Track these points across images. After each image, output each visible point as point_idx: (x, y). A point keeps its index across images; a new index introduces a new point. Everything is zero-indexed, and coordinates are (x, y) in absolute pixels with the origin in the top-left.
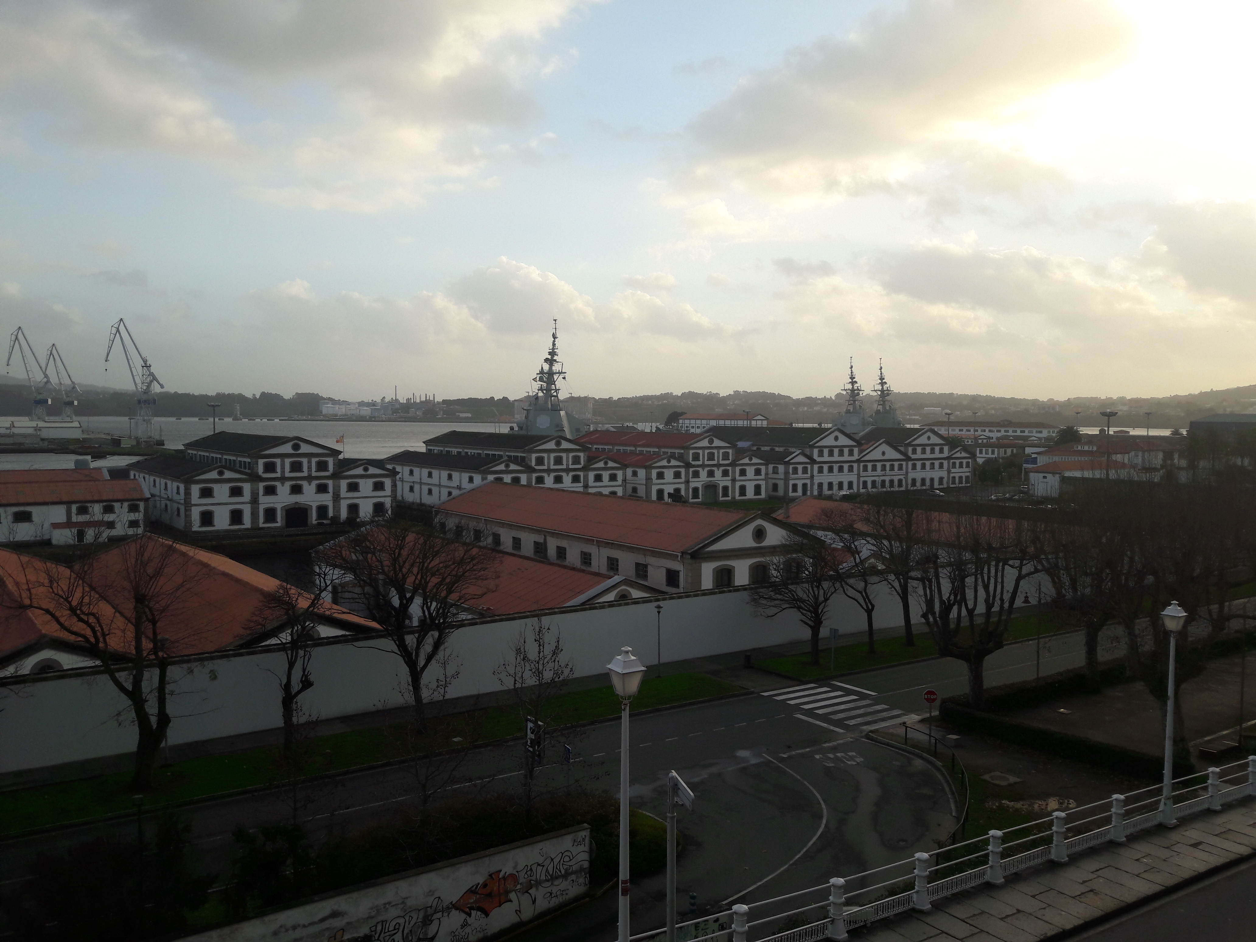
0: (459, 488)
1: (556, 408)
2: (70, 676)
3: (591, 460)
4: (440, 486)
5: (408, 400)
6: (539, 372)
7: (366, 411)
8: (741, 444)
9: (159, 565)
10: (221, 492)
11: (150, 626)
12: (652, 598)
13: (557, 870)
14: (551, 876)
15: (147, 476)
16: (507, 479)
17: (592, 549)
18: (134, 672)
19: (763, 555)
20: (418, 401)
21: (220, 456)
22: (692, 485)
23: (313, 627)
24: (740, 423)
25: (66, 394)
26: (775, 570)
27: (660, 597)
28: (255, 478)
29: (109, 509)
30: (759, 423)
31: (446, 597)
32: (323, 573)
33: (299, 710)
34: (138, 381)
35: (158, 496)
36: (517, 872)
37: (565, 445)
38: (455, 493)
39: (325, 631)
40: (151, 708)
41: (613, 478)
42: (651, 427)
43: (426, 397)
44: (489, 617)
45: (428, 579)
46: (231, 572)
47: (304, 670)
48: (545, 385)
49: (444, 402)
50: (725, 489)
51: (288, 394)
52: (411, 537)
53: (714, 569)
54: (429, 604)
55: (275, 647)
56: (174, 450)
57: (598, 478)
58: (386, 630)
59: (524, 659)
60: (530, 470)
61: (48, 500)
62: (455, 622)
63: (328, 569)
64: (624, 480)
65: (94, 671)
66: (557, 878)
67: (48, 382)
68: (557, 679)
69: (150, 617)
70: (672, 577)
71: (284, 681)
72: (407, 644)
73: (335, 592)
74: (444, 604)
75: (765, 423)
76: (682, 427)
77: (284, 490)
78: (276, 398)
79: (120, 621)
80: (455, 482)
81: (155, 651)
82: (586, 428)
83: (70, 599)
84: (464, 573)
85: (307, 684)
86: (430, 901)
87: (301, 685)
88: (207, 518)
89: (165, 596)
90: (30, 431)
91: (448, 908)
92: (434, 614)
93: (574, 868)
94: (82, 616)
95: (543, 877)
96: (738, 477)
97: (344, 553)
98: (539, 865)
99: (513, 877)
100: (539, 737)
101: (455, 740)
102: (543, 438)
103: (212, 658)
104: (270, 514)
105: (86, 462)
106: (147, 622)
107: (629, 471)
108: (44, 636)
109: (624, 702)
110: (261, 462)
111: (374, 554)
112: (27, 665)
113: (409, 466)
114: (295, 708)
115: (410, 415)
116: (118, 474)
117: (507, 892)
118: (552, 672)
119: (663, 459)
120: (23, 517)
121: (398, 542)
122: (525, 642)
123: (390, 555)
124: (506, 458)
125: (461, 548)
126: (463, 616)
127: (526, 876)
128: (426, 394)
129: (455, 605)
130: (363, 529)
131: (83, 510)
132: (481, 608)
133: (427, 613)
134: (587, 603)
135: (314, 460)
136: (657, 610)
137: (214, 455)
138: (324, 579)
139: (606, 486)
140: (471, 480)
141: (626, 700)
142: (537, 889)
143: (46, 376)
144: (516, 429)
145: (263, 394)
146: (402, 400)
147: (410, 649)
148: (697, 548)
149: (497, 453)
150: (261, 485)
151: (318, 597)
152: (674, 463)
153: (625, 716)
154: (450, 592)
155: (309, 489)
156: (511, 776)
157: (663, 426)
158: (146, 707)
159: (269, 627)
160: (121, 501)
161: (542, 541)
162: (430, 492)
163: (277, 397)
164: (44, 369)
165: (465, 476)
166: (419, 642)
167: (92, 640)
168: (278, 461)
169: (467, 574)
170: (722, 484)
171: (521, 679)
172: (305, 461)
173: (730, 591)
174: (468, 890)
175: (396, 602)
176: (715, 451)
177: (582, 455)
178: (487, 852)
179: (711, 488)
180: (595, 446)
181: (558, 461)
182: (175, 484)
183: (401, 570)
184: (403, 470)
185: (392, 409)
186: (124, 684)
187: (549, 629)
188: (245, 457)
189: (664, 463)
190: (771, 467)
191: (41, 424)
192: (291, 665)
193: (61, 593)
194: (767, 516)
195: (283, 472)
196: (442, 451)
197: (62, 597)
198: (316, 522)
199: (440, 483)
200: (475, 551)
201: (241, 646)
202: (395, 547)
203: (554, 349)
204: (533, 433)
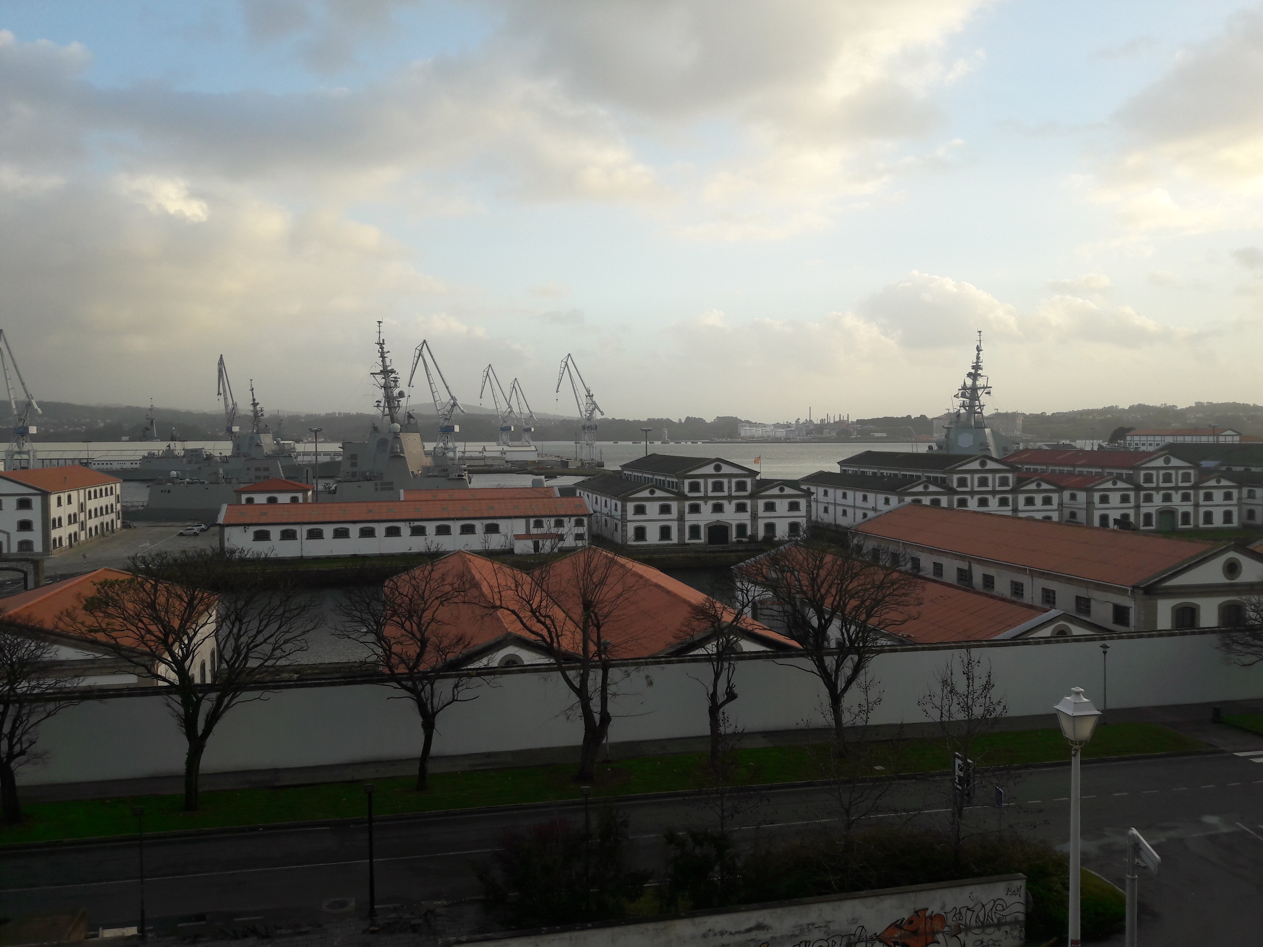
0: (874, 509)
1: (980, 426)
2: (530, 671)
3: (1021, 481)
4: (854, 507)
5: (822, 420)
6: (961, 388)
7: (781, 433)
8: (1205, 464)
9: (604, 574)
10: (653, 509)
11: (595, 630)
12: (1097, 636)
13: (989, 918)
14: (983, 923)
15: (590, 495)
16: (926, 500)
17: (1024, 579)
18: (582, 671)
19: (1238, 593)
20: (832, 421)
21: (651, 476)
22: (1144, 511)
23: (736, 641)
24: (1204, 439)
25: (525, 422)
26: (1254, 611)
27: (1105, 636)
28: (681, 497)
29: (559, 524)
30: (1229, 438)
31: (865, 621)
32: (746, 589)
33: (726, 721)
34: (583, 409)
35: (599, 512)
36: (945, 913)
37: (991, 465)
38: (871, 514)
39: (747, 646)
40: (595, 706)
41: (1047, 501)
42: (1092, 444)
43: (840, 418)
44: (911, 645)
45: (847, 601)
46: (663, 585)
47: (729, 682)
48: (968, 402)
49: (859, 422)
50: (1186, 516)
51: (709, 419)
52: (828, 558)
53: (1173, 608)
54: (848, 626)
55: (703, 657)
56: (612, 471)
57: (1030, 501)
58: (806, 649)
59: (951, 692)
60: (951, 492)
61: (511, 515)
62: (875, 647)
63: (750, 585)
64: (1061, 504)
65: (548, 668)
66: (989, 926)
67: (511, 411)
68: (988, 717)
69: (596, 622)
70: (1120, 614)
71: (711, 691)
72: (826, 665)
73: (754, 609)
74: (863, 627)
75: (1237, 439)
76: (1130, 444)
77: (706, 508)
78: (699, 422)
79: (570, 625)
80: (870, 503)
81: (599, 653)
82: (1015, 447)
83: (531, 602)
84: (884, 597)
85: (731, 696)
86: (853, 928)
87: (726, 697)
88: (640, 533)
89: (607, 603)
90: (498, 454)
91: (872, 939)
92: (853, 637)
93: (1008, 919)
94: (541, 618)
95: (973, 923)
96: (1201, 502)
97: (764, 571)
98: (968, 909)
99: (941, 918)
100: (969, 776)
101: (877, 768)
102: (966, 458)
103: (647, 664)
104: (695, 531)
105: (541, 481)
106: (593, 627)
107: (1066, 494)
108: (510, 634)
109: (1075, 747)
110: (687, 482)
111: (792, 573)
112: (496, 659)
113: (824, 486)
114: (722, 718)
115: (824, 436)
116: (567, 492)
117: (934, 933)
118: (982, 708)
119: (1107, 481)
120: (492, 529)
121: (816, 562)
122: (952, 674)
123: (808, 574)
124: (925, 479)
125: (881, 572)
126: (882, 642)
127: (955, 919)
128: (840, 415)
129: (874, 629)
130: (782, 548)
131: (538, 524)
132: (901, 634)
133: (846, 635)
134: (1019, 638)
135: (734, 481)
136: (1102, 649)
137: (647, 476)
138: (747, 595)
139: (1038, 511)
140: (887, 501)
141: (1077, 745)
142: (966, 935)
143: (510, 407)
144: (935, 448)
145: (688, 419)
146: (816, 421)
147: (829, 671)
148: (1151, 582)
149: (915, 474)
150: (687, 504)
151: (741, 613)
152: (1120, 485)
153: (1076, 762)
154: (869, 616)
155: (729, 508)
156: (938, 812)
157: (1107, 443)
158: (591, 704)
159: (697, 638)
160: (570, 516)
161: (966, 568)
162: (845, 513)
163: (701, 421)
164: (508, 401)
165: (881, 497)
166: (839, 665)
167: (549, 640)
168: (702, 481)
169: (887, 599)
170: (1181, 510)
171: (948, 713)
172: (725, 481)
173: (1194, 633)
174: (893, 924)
175: (815, 622)
176: (1173, 472)
177: (1010, 476)
178: (914, 887)
179: (1168, 514)
180: (1026, 467)
181: (983, 482)
182: (614, 502)
183: (819, 590)
184: (818, 491)
185: (806, 430)
186: (574, 683)
187: (979, 662)
188: (672, 477)
189: (1109, 485)
190: (1245, 491)
191: (506, 448)
192: (717, 675)
193: (524, 596)
194: (1243, 547)
195: (706, 491)
196: (856, 471)
197: (525, 600)
198: (736, 539)
199: (854, 504)
200: (895, 575)
201: (672, 654)
202: (813, 567)
203: (979, 362)
204: (954, 452)
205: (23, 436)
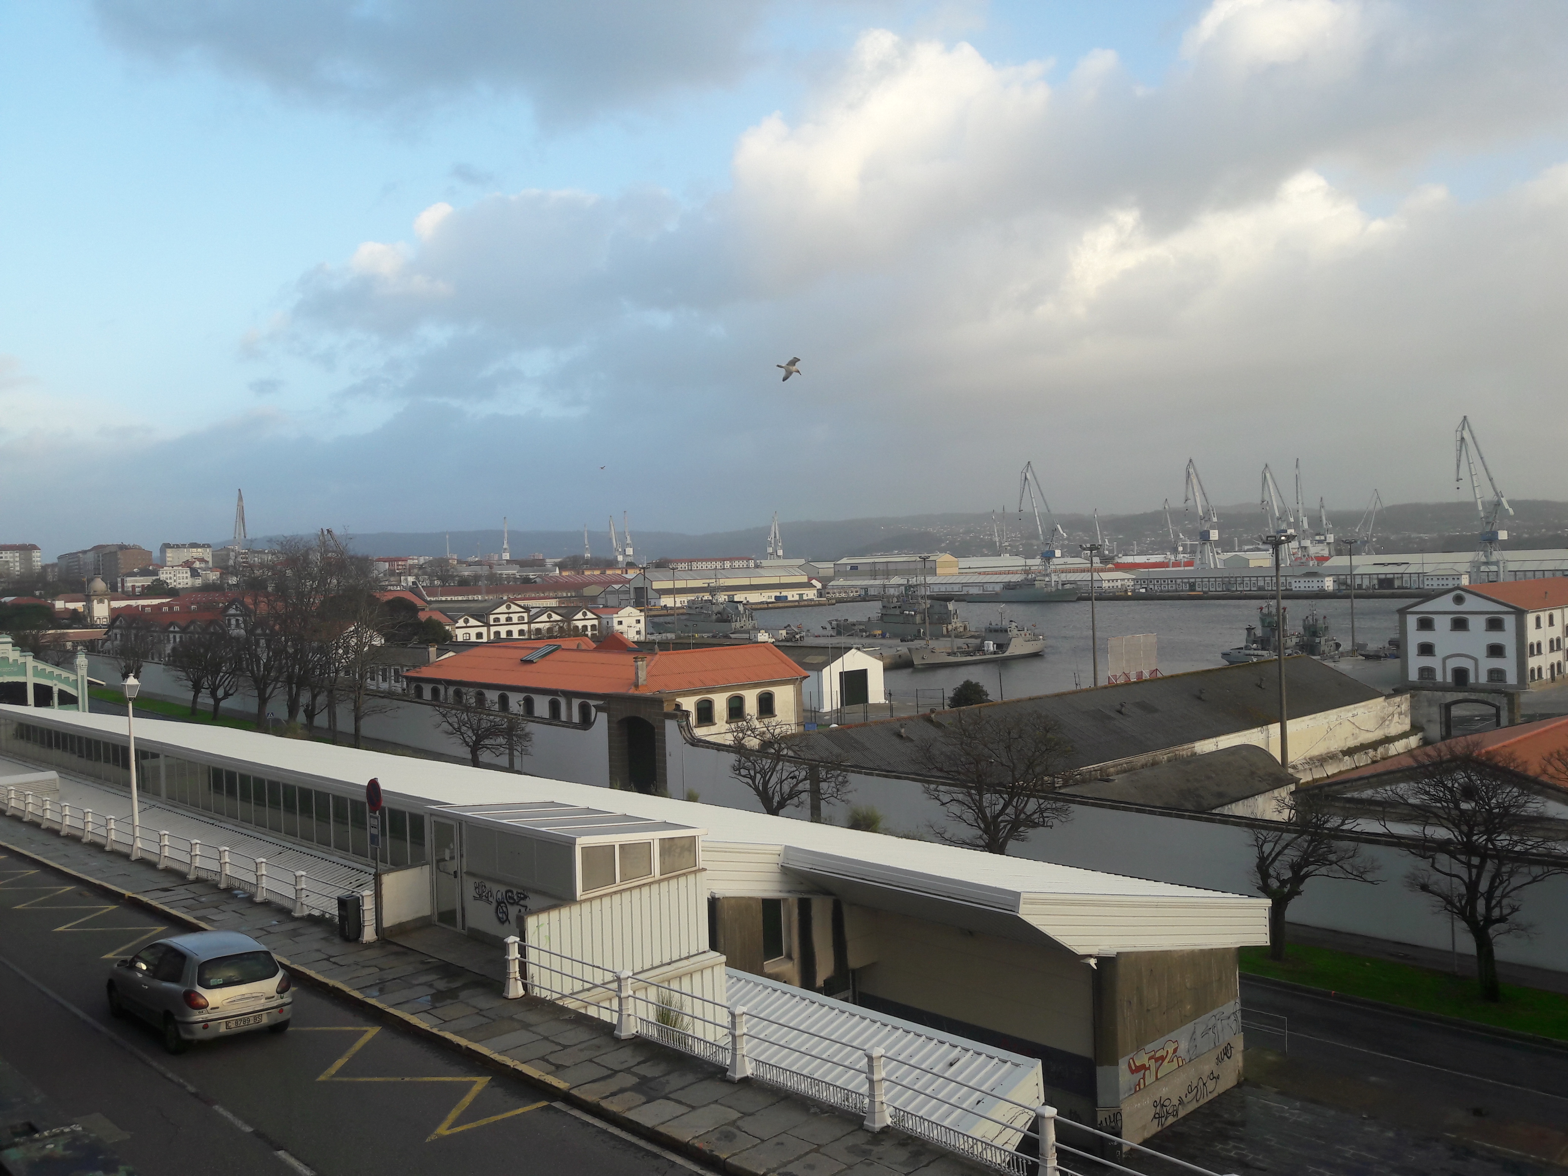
205: (1491, 543)
